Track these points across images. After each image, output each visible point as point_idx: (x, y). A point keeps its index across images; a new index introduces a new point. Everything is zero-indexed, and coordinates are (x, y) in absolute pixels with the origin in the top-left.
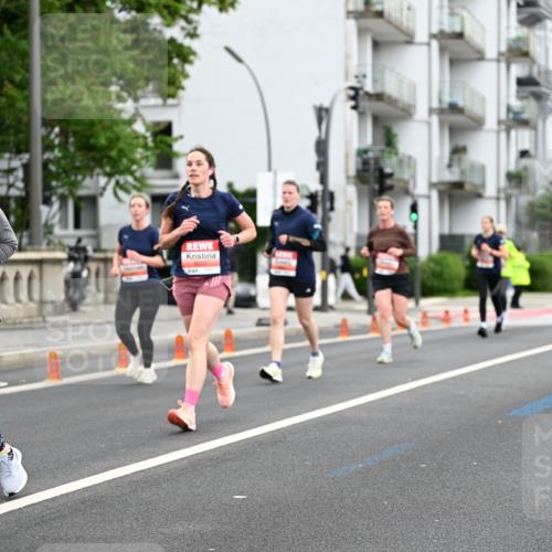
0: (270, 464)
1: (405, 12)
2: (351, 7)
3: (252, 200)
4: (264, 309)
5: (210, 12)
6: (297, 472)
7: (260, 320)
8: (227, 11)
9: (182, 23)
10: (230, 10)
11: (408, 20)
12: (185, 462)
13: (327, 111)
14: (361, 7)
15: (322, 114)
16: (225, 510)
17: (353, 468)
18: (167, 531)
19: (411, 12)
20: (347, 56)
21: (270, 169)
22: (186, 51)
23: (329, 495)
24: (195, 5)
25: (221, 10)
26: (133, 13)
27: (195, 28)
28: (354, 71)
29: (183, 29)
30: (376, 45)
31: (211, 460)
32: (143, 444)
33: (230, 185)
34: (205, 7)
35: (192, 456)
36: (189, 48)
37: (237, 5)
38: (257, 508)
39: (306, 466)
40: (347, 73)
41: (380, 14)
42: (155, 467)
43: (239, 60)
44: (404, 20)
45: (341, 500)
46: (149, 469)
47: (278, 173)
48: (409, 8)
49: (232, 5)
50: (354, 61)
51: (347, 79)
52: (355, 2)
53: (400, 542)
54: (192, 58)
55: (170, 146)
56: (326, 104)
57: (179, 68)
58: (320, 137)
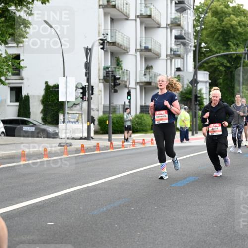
0: (64, 209)
1: (125, 6)
2: (101, 3)
3: (56, 90)
4: (61, 139)
5: (37, 4)
6: (76, 212)
7: (60, 144)
8: (45, 4)
9: (25, 9)
10: (47, 3)
11: (127, 9)
12: (26, 208)
13: (90, 49)
14: (105, 3)
15: (88, 51)
16: (44, 229)
17: (102, 210)
18: (17, 239)
19: (128, 6)
20: (99, 25)
21: (64, 76)
22: (26, 22)
23: (91, 222)
24: (31, 1)
25: (42, 3)
26: (3, 5)
27: (31, 11)
28: (102, 32)
29: (25, 11)
30: (112, 20)
31: (37, 207)
32: (6, 200)
33: (46, 83)
34: (35, 2)
35: (29, 205)
36: (28, 21)
37: (50, 1)
38: (58, 228)
39: (80, 209)
40: (99, 33)
41: (114, 7)
42: (12, 211)
43: (51, 27)
44: (125, 9)
45: (96, 225)
46: (9, 211)
47: (68, 78)
48: (127, 4)
49: (48, 1)
50: (102, 27)
51: (99, 36)
52: (103, 1)
53: (122, 243)
54: (29, 25)
55: (19, 64)
56: (90, 47)
57: (24, 29)
58: (87, 61)
